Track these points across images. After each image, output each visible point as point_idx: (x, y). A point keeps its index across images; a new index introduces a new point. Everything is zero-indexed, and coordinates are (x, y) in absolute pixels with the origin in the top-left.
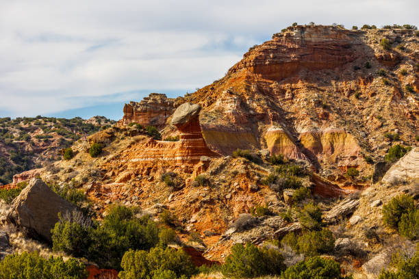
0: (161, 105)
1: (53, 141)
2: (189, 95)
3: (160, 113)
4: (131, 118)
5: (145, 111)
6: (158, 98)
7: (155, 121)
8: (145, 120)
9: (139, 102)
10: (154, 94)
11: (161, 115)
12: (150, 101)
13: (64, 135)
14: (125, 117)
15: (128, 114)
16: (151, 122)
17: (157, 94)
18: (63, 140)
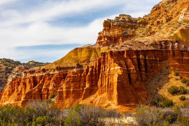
0: (129, 22)
1: (2, 68)
2: (146, 16)
3: (128, 28)
4: (109, 30)
5: (119, 26)
6: (126, 17)
7: (126, 33)
8: (120, 32)
9: (114, 19)
10: (122, 15)
11: (129, 29)
12: (120, 19)
13: (7, 65)
14: (104, 30)
15: (107, 28)
16: (123, 34)
17: (125, 15)
18: (7, 68)
